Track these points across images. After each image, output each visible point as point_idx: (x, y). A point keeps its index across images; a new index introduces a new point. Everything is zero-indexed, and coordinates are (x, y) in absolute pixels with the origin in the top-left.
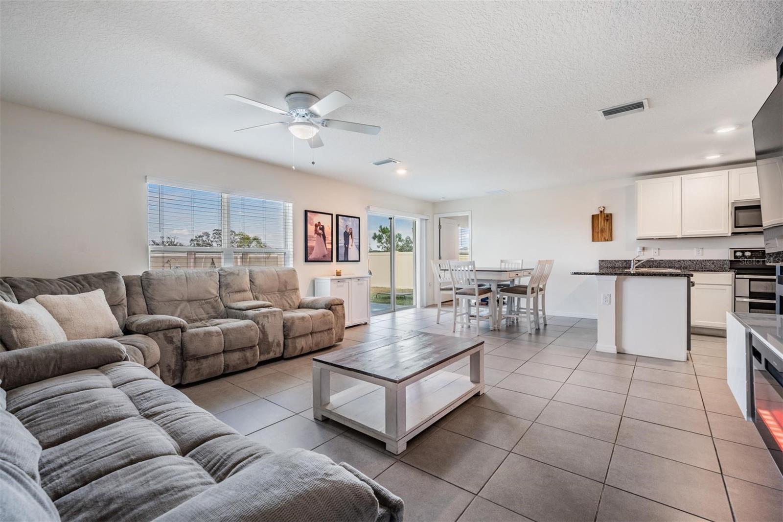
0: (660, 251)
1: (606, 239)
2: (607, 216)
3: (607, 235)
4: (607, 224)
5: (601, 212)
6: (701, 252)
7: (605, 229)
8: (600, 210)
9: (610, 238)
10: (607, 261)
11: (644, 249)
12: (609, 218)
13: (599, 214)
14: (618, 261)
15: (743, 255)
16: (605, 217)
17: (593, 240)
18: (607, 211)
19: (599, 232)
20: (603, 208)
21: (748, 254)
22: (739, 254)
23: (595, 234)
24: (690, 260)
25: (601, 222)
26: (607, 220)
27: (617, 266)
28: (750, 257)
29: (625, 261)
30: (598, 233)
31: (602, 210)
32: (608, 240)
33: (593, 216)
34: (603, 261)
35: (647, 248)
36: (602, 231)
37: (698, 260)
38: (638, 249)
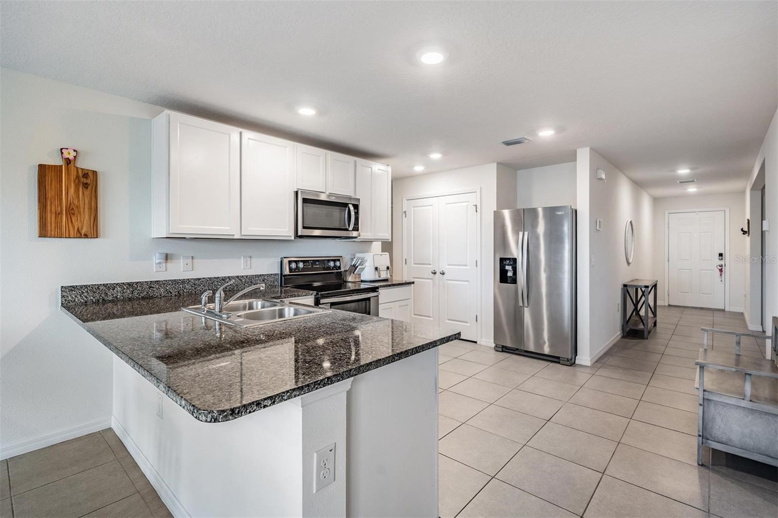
0: (195, 261)
1: (83, 232)
2: (86, 174)
3: (84, 221)
4: (84, 197)
5: (68, 161)
6: (249, 262)
7: (78, 207)
8: (66, 155)
9: (93, 233)
10: (86, 286)
11: (167, 257)
12: (89, 181)
13: (62, 166)
14: (113, 287)
15: (297, 268)
16: (78, 177)
17: (43, 233)
18: (85, 164)
19: (61, 213)
20: (75, 154)
21: (301, 265)
22: (293, 265)
23: (50, 218)
24: (238, 277)
25: (68, 191)
26: (86, 185)
27: (110, 298)
28: (304, 269)
29: (130, 285)
30: (58, 214)
31: (71, 157)
32: (86, 236)
33: (42, 168)
34: (73, 288)
35: (171, 254)
36: (71, 211)
37: (247, 276)
38: (156, 259)
